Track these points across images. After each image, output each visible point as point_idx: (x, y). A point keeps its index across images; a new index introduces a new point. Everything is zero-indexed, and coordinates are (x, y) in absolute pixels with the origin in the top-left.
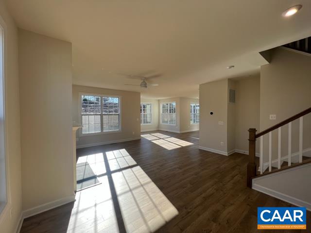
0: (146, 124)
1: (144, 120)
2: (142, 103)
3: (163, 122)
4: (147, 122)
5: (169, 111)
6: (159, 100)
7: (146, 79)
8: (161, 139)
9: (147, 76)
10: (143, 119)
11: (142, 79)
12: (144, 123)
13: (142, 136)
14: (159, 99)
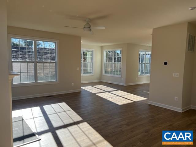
0: (86, 74)
1: (84, 70)
2: (83, 50)
3: (106, 73)
4: (88, 73)
5: (113, 60)
6: (102, 47)
7: (91, 20)
8: (106, 92)
9: (92, 17)
10: (83, 68)
11: (85, 21)
12: (84, 73)
13: (83, 88)
14: (103, 45)
